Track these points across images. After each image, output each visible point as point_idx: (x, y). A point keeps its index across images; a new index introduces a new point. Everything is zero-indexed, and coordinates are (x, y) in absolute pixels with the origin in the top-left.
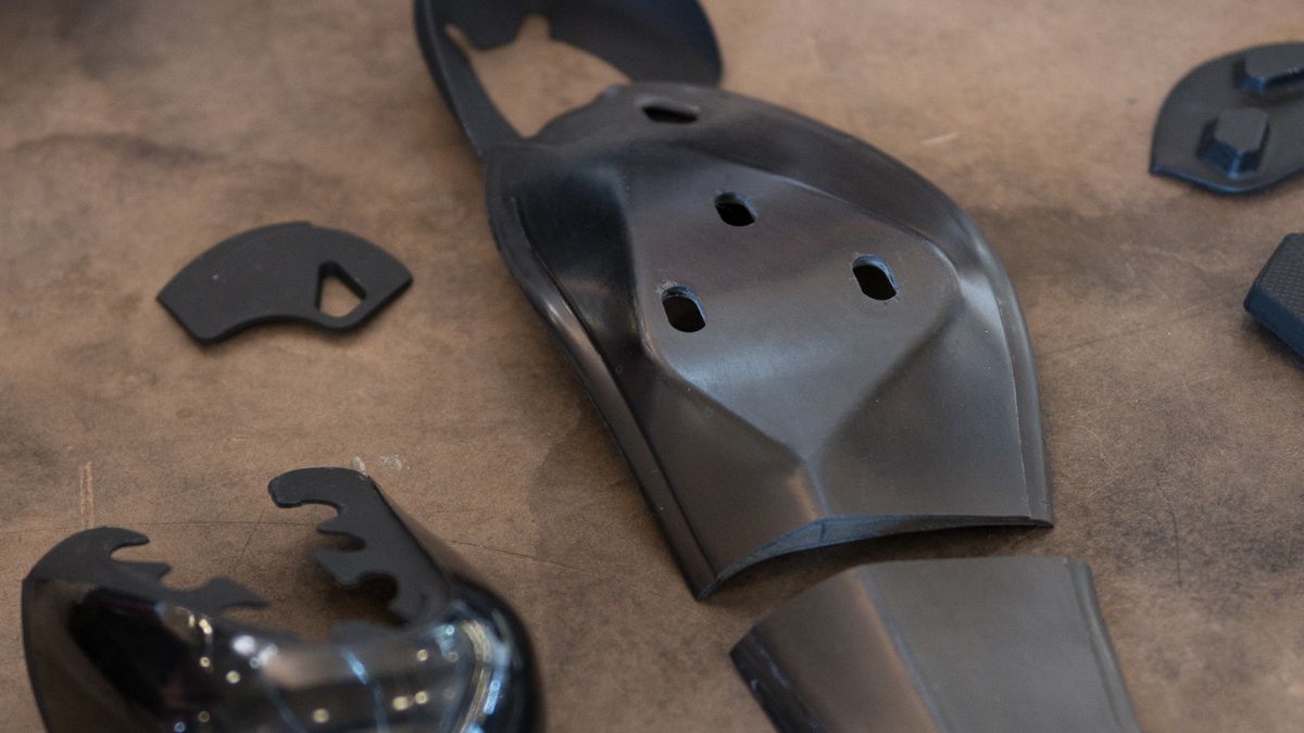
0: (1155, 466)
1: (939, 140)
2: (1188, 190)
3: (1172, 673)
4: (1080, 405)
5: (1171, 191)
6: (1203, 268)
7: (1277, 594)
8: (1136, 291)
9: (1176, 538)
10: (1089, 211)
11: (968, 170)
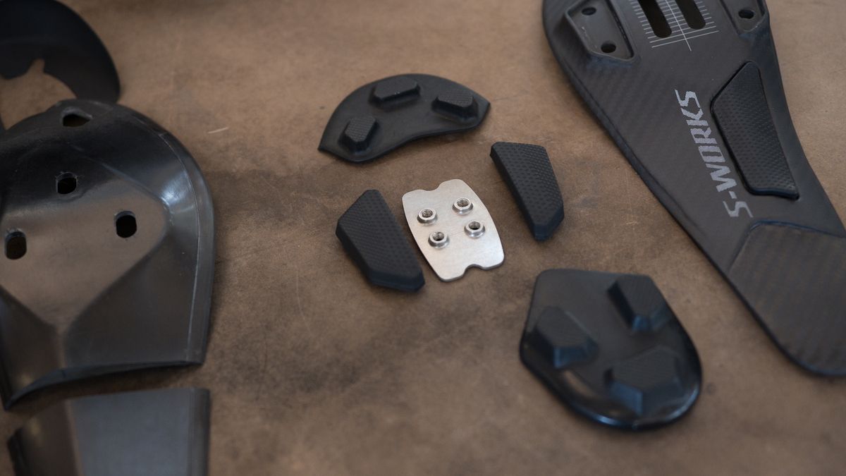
0: (267, 327)
1: (219, 130)
2: (334, 160)
3: (235, 454)
4: (240, 289)
5: (326, 160)
6: (328, 206)
7: (305, 406)
8: (290, 221)
9: (264, 371)
10: (281, 172)
11: (227, 148)
